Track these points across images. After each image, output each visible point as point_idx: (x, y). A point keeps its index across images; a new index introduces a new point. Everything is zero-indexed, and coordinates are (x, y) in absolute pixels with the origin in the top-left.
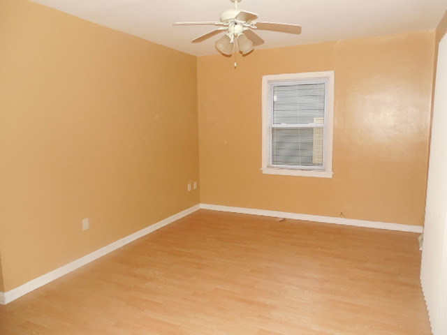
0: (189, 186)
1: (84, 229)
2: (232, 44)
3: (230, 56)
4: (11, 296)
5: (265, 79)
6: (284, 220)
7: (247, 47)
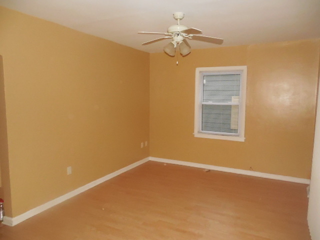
0: (142, 144)
1: (68, 174)
2: (176, 48)
3: (173, 56)
4: (16, 220)
5: (198, 70)
6: (209, 171)
7: (185, 51)
